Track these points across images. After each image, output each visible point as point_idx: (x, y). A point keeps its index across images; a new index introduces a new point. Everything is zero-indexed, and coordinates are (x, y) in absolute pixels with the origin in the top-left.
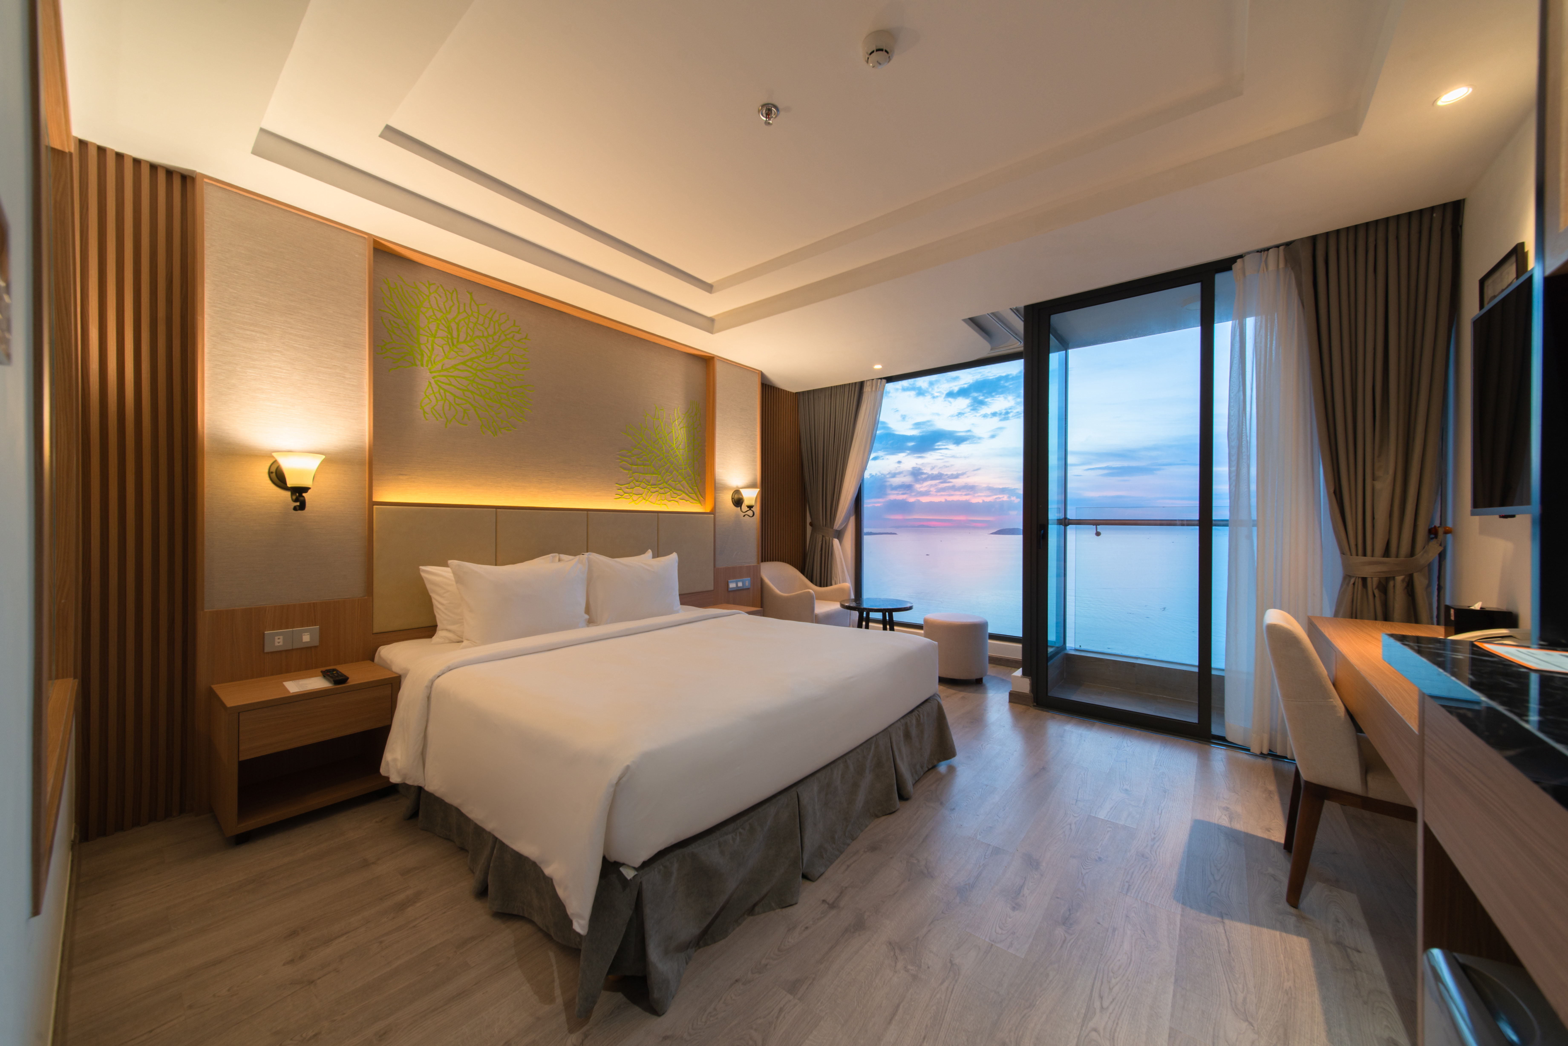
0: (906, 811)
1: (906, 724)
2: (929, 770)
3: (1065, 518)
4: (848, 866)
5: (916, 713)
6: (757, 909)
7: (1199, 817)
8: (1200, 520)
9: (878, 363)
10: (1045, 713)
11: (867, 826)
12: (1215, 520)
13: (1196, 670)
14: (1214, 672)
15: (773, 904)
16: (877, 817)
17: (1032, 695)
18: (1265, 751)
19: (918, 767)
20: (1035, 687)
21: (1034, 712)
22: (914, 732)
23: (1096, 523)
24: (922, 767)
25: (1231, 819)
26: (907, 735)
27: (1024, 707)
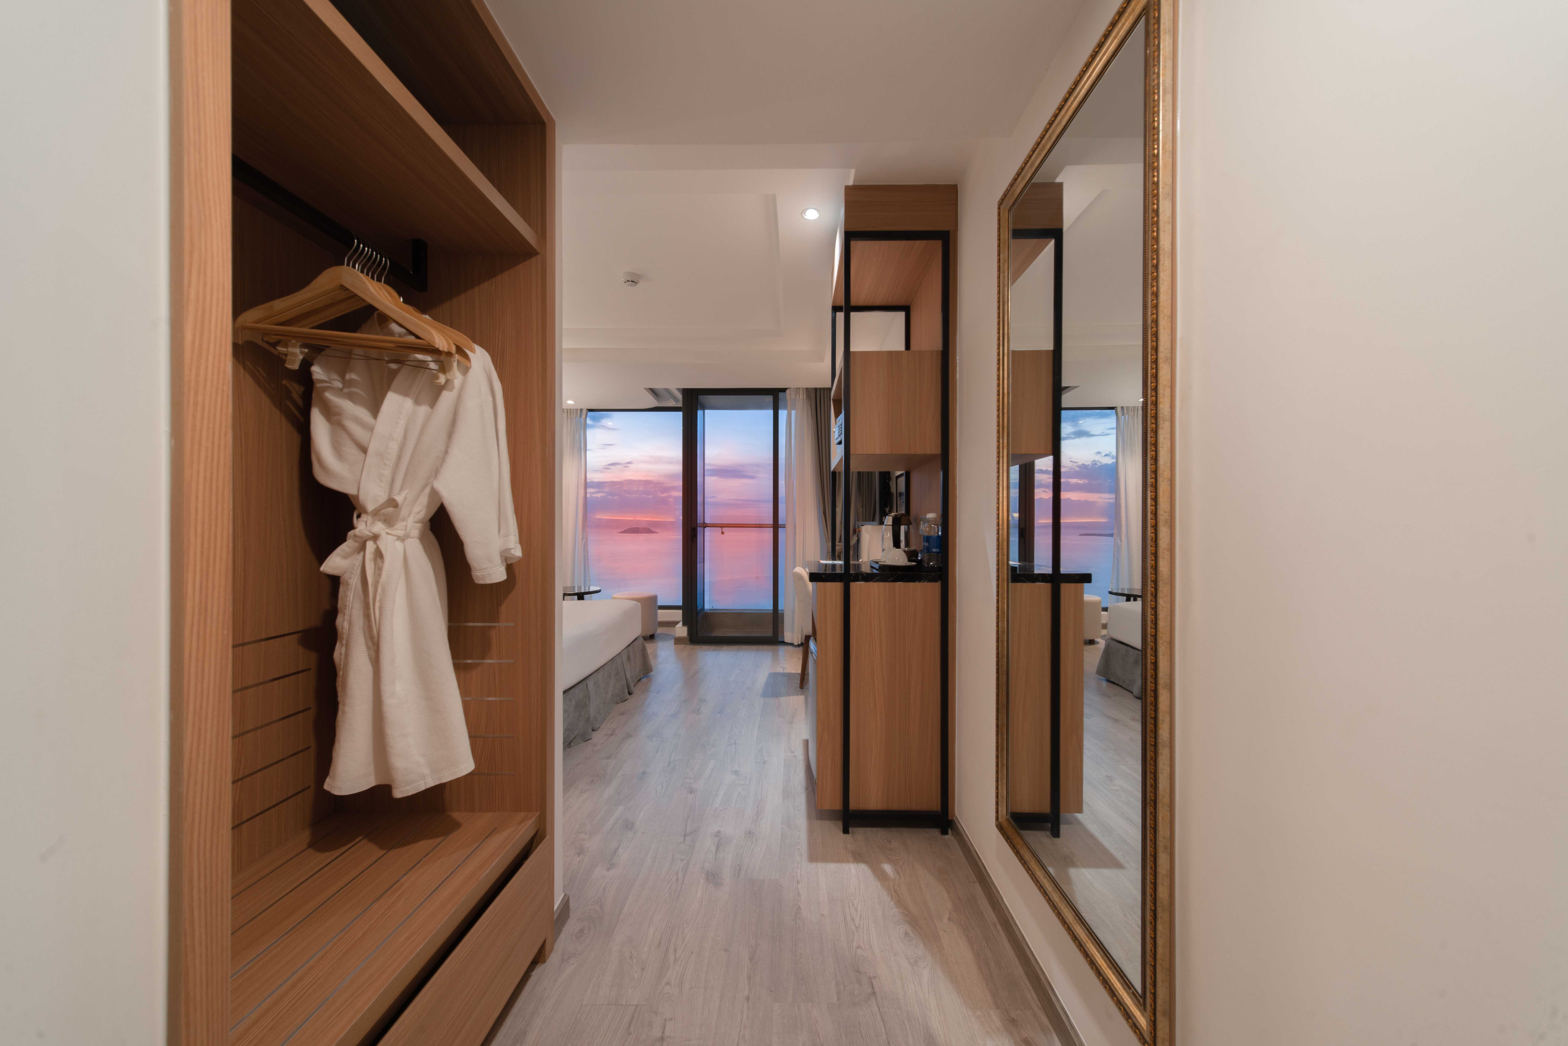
0: (633, 700)
1: (628, 651)
2: (639, 680)
3: (704, 523)
4: (612, 722)
5: (631, 645)
6: (572, 744)
7: (771, 672)
8: (773, 524)
9: (570, 399)
10: (696, 646)
11: (614, 708)
12: (780, 525)
13: (772, 612)
14: (779, 612)
15: (580, 741)
16: (618, 703)
17: (688, 637)
18: (800, 643)
19: (634, 678)
20: (690, 632)
21: (690, 647)
22: (632, 657)
23: (722, 526)
24: (636, 678)
25: (783, 670)
26: (629, 658)
27: (684, 645)
